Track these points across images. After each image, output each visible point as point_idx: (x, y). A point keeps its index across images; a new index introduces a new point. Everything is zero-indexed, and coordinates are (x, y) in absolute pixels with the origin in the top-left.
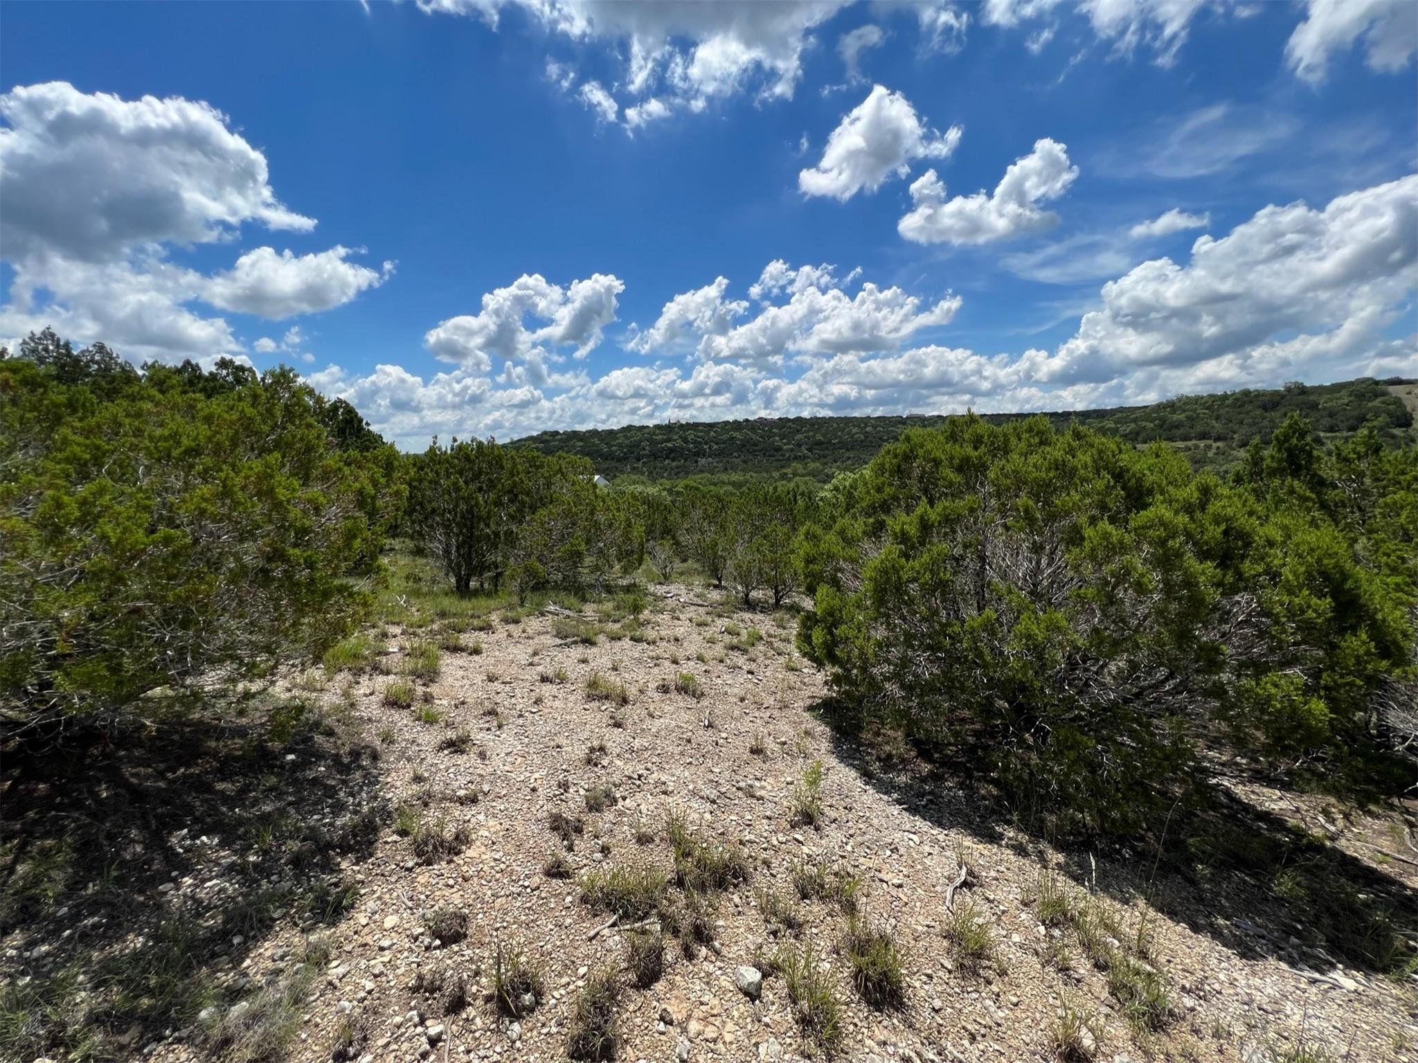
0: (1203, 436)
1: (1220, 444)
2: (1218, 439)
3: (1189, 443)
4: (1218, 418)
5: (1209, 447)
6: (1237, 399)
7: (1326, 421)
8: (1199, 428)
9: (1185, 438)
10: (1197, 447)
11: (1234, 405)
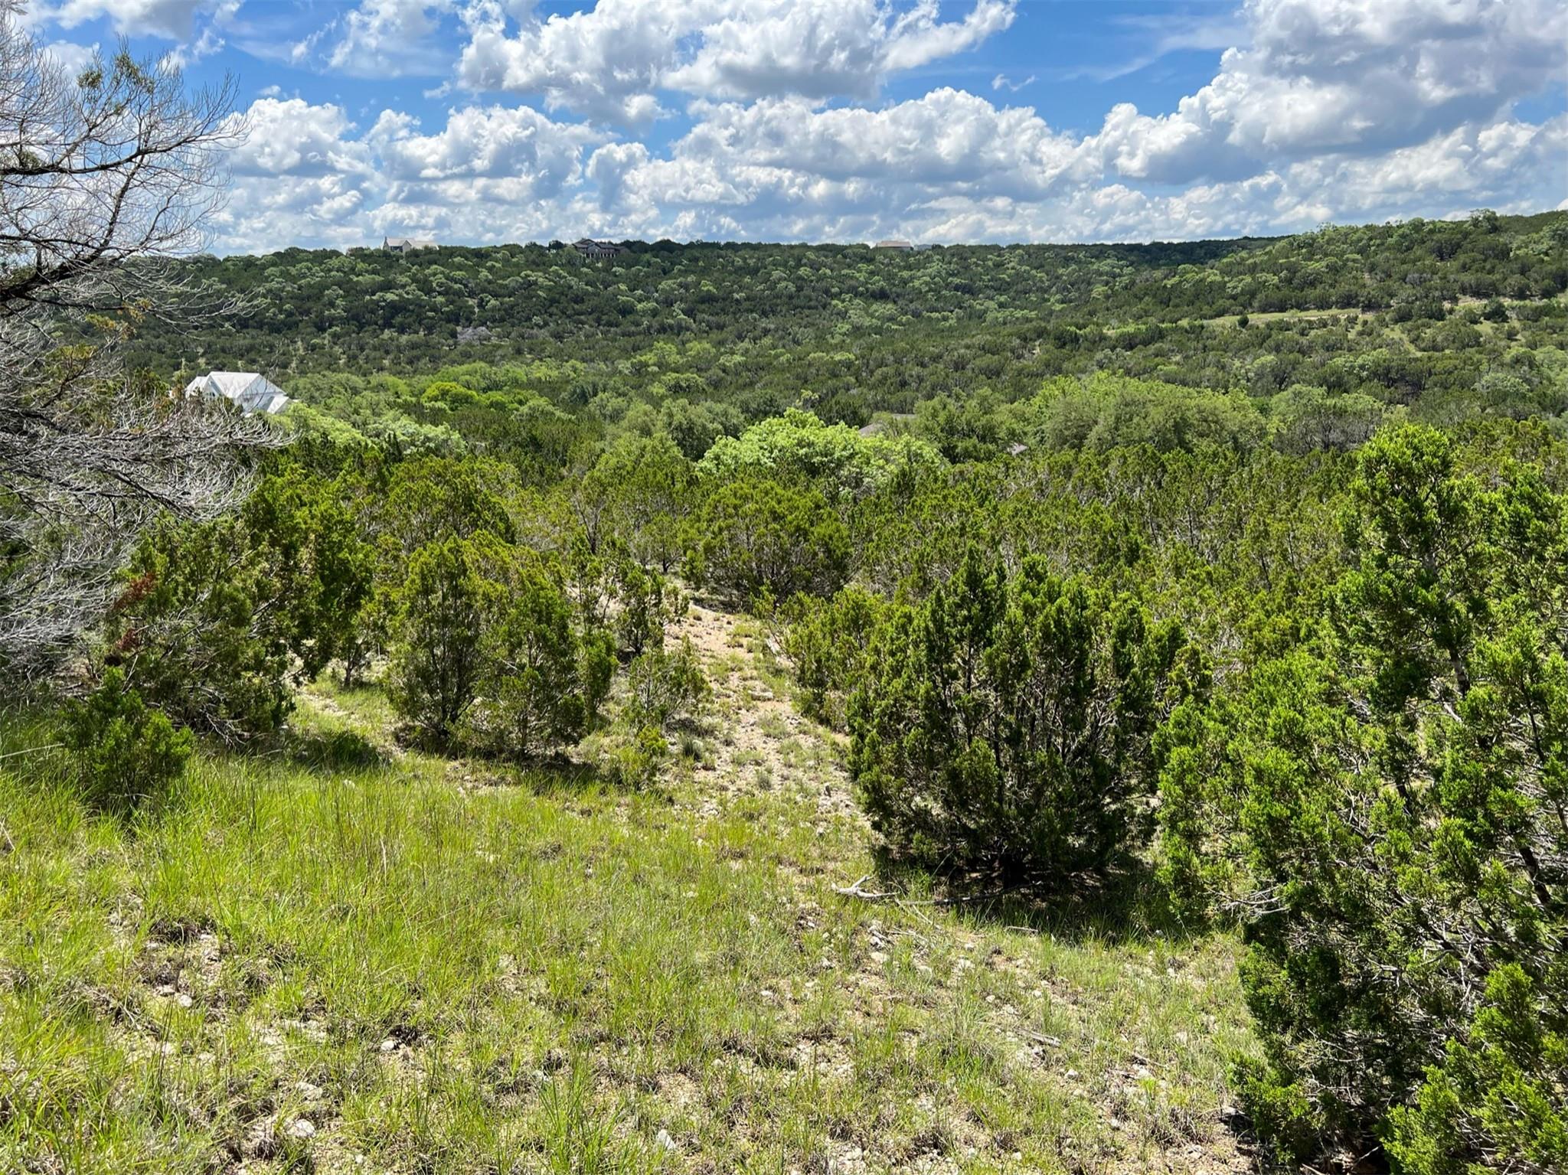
0: (1347, 302)
1: (1370, 316)
2: (1368, 307)
3: (1325, 314)
4: (1372, 269)
5: (1352, 321)
6: (1403, 236)
7: (1515, 280)
8: (1344, 288)
9: (1323, 305)
10: (1336, 321)
11: (1397, 248)
